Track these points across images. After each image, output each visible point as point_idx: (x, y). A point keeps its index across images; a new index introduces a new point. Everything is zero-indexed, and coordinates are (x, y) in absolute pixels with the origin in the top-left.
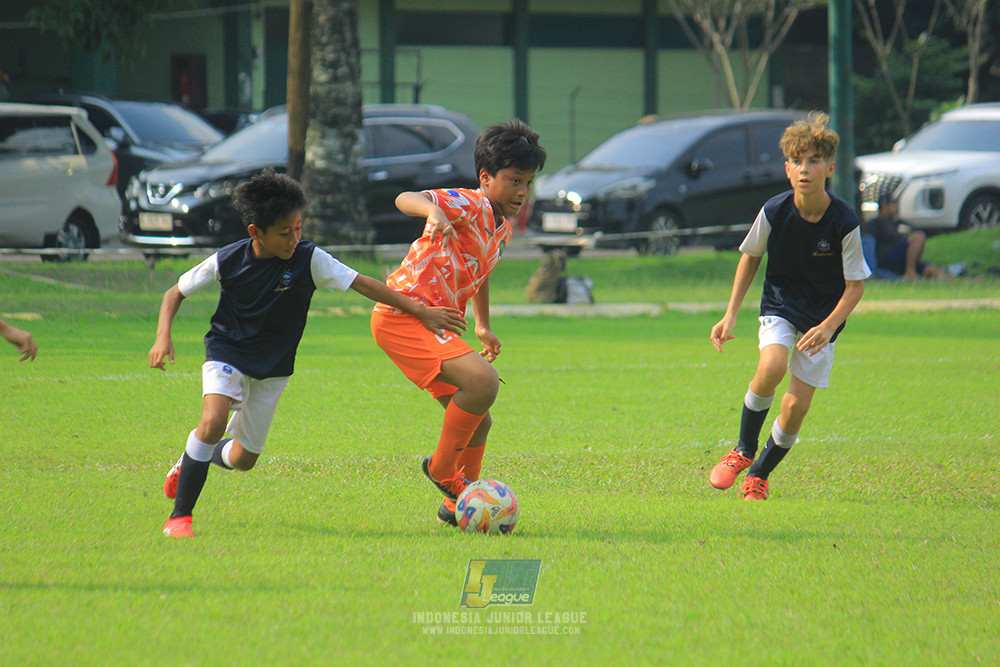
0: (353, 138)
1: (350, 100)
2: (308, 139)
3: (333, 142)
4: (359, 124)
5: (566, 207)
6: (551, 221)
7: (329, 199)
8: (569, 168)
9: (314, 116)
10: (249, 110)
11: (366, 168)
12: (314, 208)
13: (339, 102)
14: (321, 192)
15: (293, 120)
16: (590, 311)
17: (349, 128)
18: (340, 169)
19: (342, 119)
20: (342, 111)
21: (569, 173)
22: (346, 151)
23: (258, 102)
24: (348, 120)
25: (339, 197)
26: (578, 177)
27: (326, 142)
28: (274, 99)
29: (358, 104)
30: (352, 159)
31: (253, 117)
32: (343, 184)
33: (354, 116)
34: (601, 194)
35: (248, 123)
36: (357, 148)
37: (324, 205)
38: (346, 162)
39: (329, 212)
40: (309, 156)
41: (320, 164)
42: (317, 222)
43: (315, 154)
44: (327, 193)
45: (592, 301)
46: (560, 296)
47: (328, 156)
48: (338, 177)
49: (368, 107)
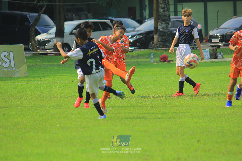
0: (168, 24)
1: (167, 15)
2: (159, 25)
3: (164, 25)
4: (170, 21)
5: (217, 37)
6: (213, 40)
7: (164, 37)
8: (217, 28)
9: (160, 19)
10: (145, 19)
11: (171, 30)
12: (160, 40)
13: (165, 16)
14: (161, 36)
15: (155, 20)
16: (223, 60)
17: (167, 22)
18: (166, 31)
19: (166, 20)
20: (166, 18)
21: (217, 30)
22: (167, 27)
23: (147, 17)
24: (167, 20)
25: (166, 37)
26: (219, 30)
27: (162, 25)
28: (151, 16)
29: (169, 16)
30: (168, 29)
31: (146, 20)
32: (167, 34)
33: (169, 19)
34: (224, 34)
35: (145, 21)
36: (169, 26)
37: (162, 39)
38: (167, 29)
39: (164, 40)
40: (159, 28)
41: (161, 30)
42: (161, 43)
43: (160, 28)
44: (163, 36)
45: (223, 58)
46: (216, 57)
47: (163, 28)
48: (165, 32)
49: (171, 17)
